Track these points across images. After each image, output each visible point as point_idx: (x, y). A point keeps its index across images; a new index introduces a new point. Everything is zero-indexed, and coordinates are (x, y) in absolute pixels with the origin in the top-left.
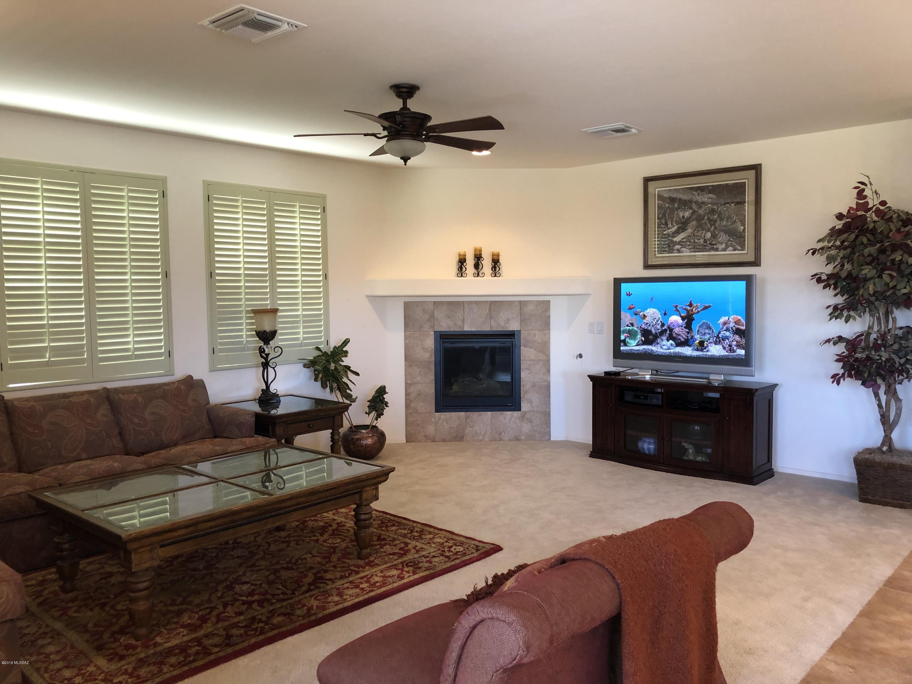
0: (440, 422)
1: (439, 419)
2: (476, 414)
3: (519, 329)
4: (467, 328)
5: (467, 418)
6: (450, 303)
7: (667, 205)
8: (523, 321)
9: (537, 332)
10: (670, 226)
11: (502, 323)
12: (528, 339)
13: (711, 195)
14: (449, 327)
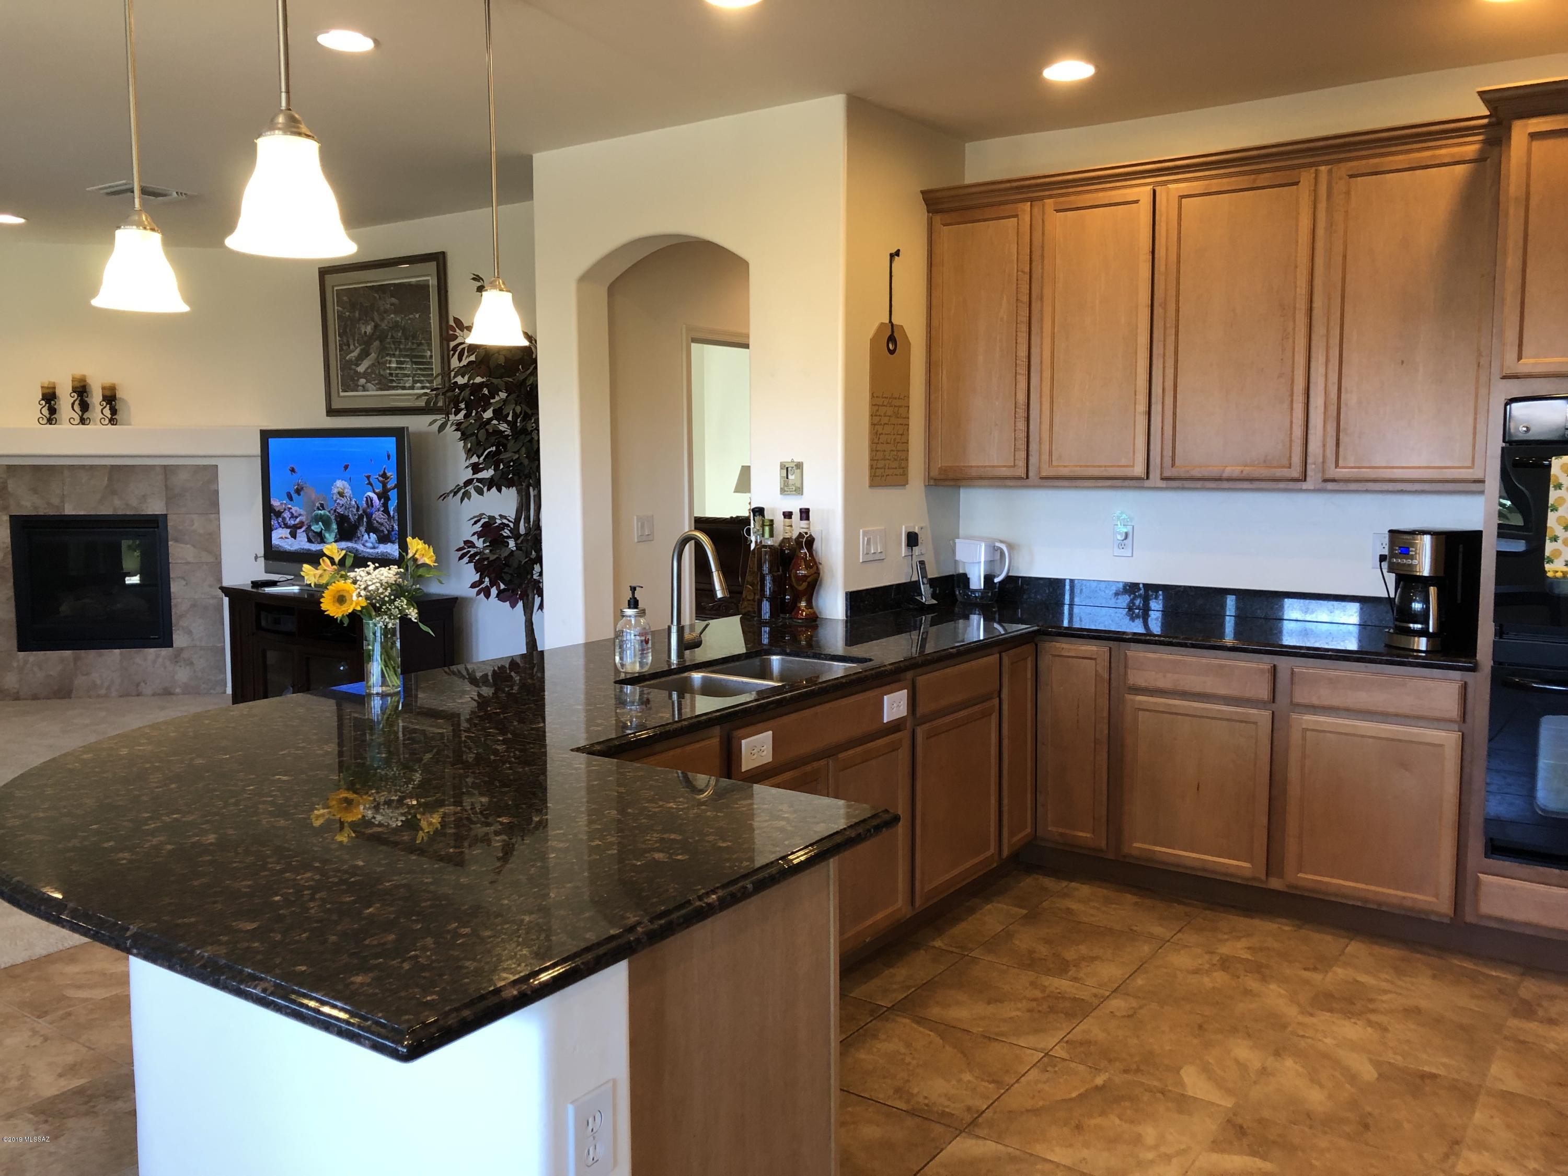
0: (28, 666)
1: (26, 662)
2: (92, 654)
3: (165, 512)
4: (69, 510)
5: (76, 659)
6: (36, 469)
7: (347, 314)
8: (171, 497)
9: (195, 517)
10: (352, 347)
11: (134, 502)
12: (181, 528)
13: (394, 300)
14: (36, 508)
